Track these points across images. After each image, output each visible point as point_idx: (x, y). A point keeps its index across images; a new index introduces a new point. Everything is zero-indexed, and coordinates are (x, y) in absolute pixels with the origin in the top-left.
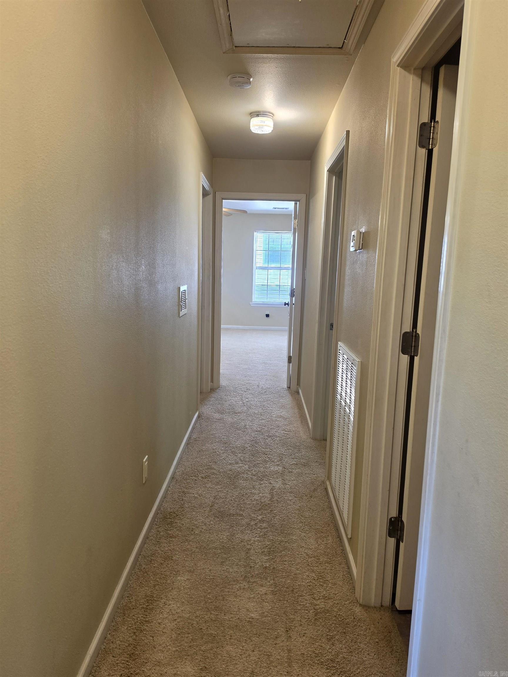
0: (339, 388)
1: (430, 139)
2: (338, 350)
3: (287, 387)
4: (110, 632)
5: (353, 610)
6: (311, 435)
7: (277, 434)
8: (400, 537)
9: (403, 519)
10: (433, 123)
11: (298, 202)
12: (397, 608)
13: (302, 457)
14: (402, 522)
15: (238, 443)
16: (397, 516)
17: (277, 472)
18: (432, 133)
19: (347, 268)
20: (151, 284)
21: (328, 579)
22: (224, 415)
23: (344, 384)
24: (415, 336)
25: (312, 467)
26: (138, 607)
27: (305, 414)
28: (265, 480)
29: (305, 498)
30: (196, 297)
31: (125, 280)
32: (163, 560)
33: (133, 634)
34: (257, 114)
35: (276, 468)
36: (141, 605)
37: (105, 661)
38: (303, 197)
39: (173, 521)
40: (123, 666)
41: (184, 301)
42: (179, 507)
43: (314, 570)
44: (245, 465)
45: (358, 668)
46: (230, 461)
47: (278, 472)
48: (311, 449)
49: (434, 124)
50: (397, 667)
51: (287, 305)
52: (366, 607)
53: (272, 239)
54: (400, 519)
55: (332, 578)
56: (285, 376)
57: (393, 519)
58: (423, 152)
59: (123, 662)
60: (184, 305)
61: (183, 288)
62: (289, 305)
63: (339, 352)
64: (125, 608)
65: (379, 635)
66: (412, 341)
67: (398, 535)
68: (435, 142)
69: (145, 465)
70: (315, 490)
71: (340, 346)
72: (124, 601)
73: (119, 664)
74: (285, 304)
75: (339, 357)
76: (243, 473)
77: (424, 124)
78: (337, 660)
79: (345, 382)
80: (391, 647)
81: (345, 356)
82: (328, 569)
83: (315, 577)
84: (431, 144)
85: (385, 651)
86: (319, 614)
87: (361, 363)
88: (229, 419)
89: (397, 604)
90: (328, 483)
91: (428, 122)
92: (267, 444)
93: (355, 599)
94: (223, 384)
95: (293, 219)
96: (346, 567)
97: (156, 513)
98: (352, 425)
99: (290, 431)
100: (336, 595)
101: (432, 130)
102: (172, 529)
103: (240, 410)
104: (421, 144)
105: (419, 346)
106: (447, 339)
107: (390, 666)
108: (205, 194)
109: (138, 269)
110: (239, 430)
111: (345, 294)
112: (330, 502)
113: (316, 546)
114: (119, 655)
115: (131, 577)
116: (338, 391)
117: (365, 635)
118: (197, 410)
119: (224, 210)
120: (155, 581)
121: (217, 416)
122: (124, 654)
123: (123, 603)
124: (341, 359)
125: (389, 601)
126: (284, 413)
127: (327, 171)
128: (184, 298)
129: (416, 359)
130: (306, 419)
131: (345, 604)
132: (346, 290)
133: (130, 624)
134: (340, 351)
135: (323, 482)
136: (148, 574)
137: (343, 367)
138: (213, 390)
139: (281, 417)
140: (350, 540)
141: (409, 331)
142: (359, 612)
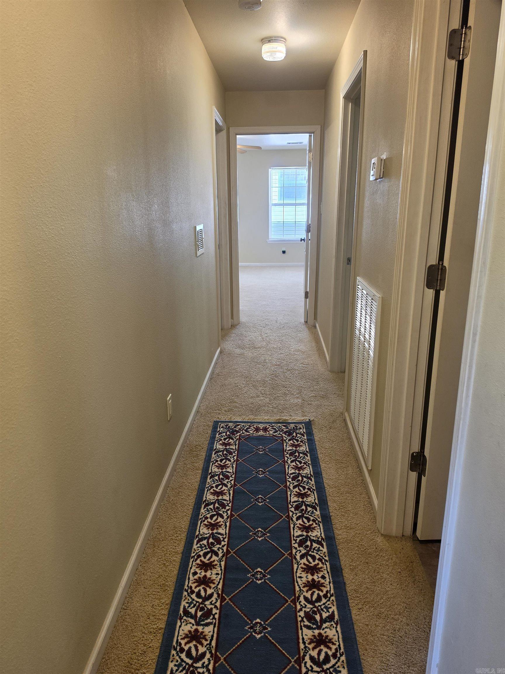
0: (358, 324)
1: (461, 48)
2: (357, 285)
3: (305, 322)
4: (141, 563)
5: (375, 540)
6: (329, 367)
7: (296, 368)
8: (422, 470)
9: (425, 454)
10: (464, 29)
11: (312, 134)
12: (418, 538)
13: (321, 389)
14: (424, 457)
15: (259, 378)
16: (419, 451)
17: (296, 405)
18: (463, 42)
19: (366, 199)
20: (165, 224)
21: (349, 509)
22: (245, 351)
23: (363, 320)
24: (442, 269)
25: (330, 399)
26: (167, 539)
27: (322, 347)
28: (285, 413)
29: (324, 429)
30: (214, 236)
31: (137, 221)
32: (191, 491)
33: (162, 566)
34: (269, 40)
35: (296, 401)
36: (170, 536)
37: (137, 592)
38: (318, 128)
39: (198, 453)
40: (154, 597)
41: (201, 241)
42: (204, 440)
43: (336, 500)
44: (266, 398)
45: (382, 598)
46: (251, 395)
47: (298, 405)
48: (329, 381)
49: (465, 31)
50: (420, 597)
51: (303, 241)
52: (387, 537)
53: (287, 175)
54: (422, 453)
55: (353, 508)
56: (302, 311)
57: (415, 454)
58: (452, 64)
59: (154, 593)
60: (201, 245)
61: (199, 228)
62: (305, 241)
63: (358, 288)
64: (155, 540)
65: (402, 565)
66: (438, 274)
67: (419, 469)
68: (466, 52)
69: (169, 403)
70: (334, 421)
71: (359, 282)
72: (154, 533)
73: (150, 596)
74: (301, 240)
75: (358, 292)
76: (264, 406)
77: (454, 32)
78: (361, 590)
79: (364, 318)
80: (414, 577)
81: (364, 291)
82: (349, 499)
83: (337, 507)
84: (461, 54)
85: (408, 581)
86: (341, 544)
87: (382, 299)
88: (249, 354)
89: (419, 534)
90: (346, 414)
91: (459, 29)
92: (286, 377)
93: (376, 529)
94: (243, 321)
95: (307, 152)
96: (367, 497)
97: (183, 446)
98: (372, 361)
99: (308, 364)
100: (357, 525)
101: (463, 38)
102: (198, 461)
103: (259, 345)
104: (451, 56)
105: (445, 279)
106: (487, 272)
107: (413, 596)
108: (218, 130)
109: (150, 208)
110: (259, 364)
111: (364, 227)
112: (349, 433)
113: (337, 476)
114: (150, 586)
115: (160, 509)
116: (357, 326)
117: (387, 565)
118: (219, 346)
119: (238, 147)
120: (183, 512)
121: (238, 351)
122: (154, 586)
123: (153, 535)
124: (360, 294)
125: (410, 531)
126: (302, 347)
127: (343, 98)
128: (201, 237)
129: (442, 293)
130: (324, 352)
131: (366, 534)
132: (364, 223)
133: (160, 556)
134: (359, 286)
135: (342, 414)
136: (176, 506)
137: (362, 303)
138: (233, 326)
139: (299, 350)
140: (370, 471)
141: (435, 264)
142: (381, 542)
